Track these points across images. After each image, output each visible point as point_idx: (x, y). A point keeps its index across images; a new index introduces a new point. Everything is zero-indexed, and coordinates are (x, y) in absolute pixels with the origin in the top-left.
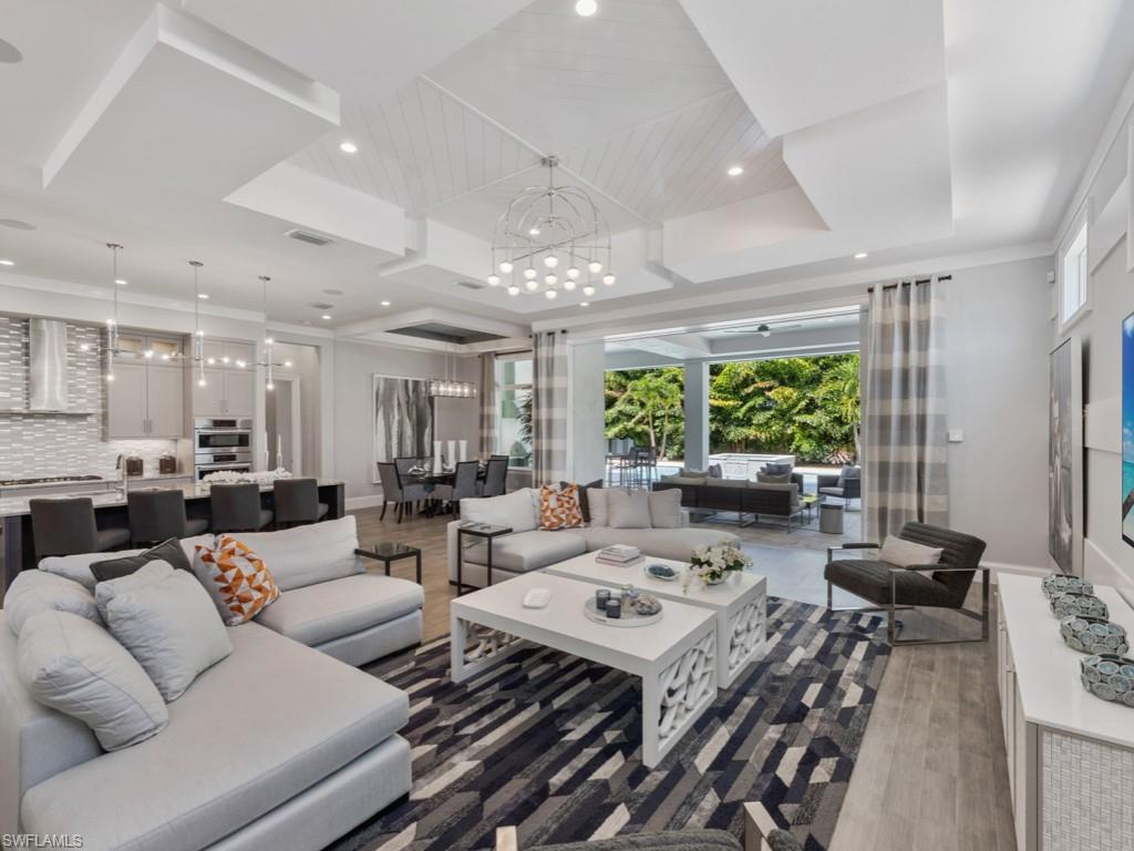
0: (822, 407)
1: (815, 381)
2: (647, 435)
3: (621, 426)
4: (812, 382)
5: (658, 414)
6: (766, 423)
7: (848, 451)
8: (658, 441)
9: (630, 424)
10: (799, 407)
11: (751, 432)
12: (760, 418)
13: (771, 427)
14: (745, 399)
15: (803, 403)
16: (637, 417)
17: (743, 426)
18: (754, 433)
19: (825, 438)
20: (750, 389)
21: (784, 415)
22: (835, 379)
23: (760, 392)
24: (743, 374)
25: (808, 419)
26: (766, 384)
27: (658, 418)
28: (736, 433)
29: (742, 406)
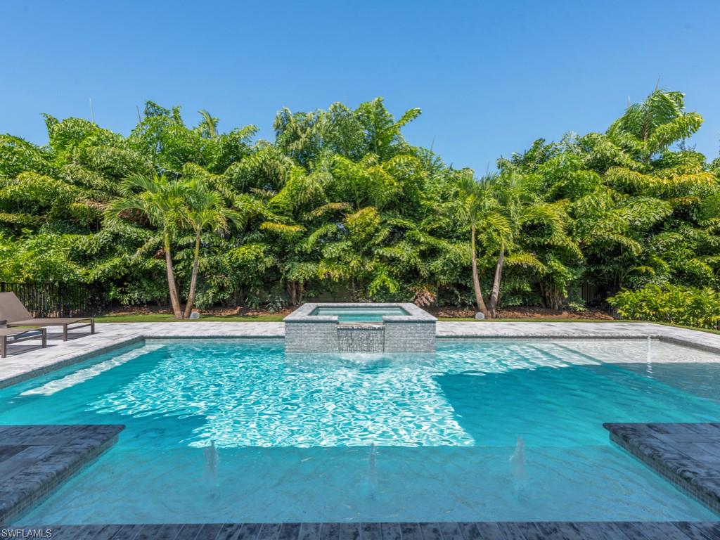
2: (163, 273)
3: (116, 261)
5: (184, 241)
6: (341, 257)
7: (429, 290)
8: (182, 284)
9: (136, 257)
10: (380, 238)
11: (321, 270)
12: (331, 250)
13: (345, 263)
14: (312, 225)
15: (385, 232)
16: (146, 246)
17: (310, 261)
18: (325, 270)
19: (408, 276)
20: (318, 212)
21: (363, 248)
23: (337, 216)
24: (311, 189)
25: (387, 252)
26: (339, 206)
27: (181, 248)
28: (299, 272)
29: (306, 234)
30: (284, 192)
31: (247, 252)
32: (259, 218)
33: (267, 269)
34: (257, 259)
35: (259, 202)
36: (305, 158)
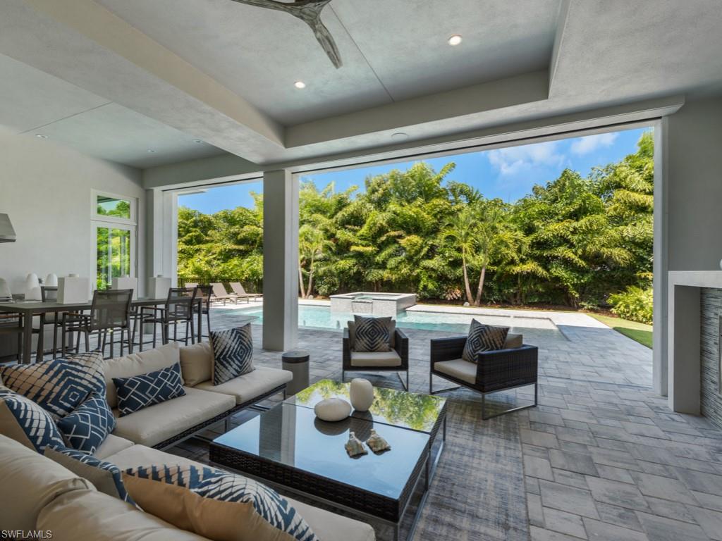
0: (440, 253)
1: (434, 231)
4: (432, 233)
6: (397, 267)
7: (459, 289)
10: (422, 254)
11: (385, 274)
12: (393, 262)
13: (400, 270)
14: (381, 247)
15: (426, 249)
17: (380, 268)
18: (387, 275)
19: (442, 279)
20: (384, 238)
21: (412, 260)
22: (450, 225)
23: (393, 240)
24: (378, 224)
25: (428, 263)
26: (396, 233)
28: (374, 275)
29: (378, 252)
30: (365, 227)
31: (344, 264)
32: (349, 244)
33: (354, 273)
34: (350, 267)
35: (351, 234)
36: (381, 204)
